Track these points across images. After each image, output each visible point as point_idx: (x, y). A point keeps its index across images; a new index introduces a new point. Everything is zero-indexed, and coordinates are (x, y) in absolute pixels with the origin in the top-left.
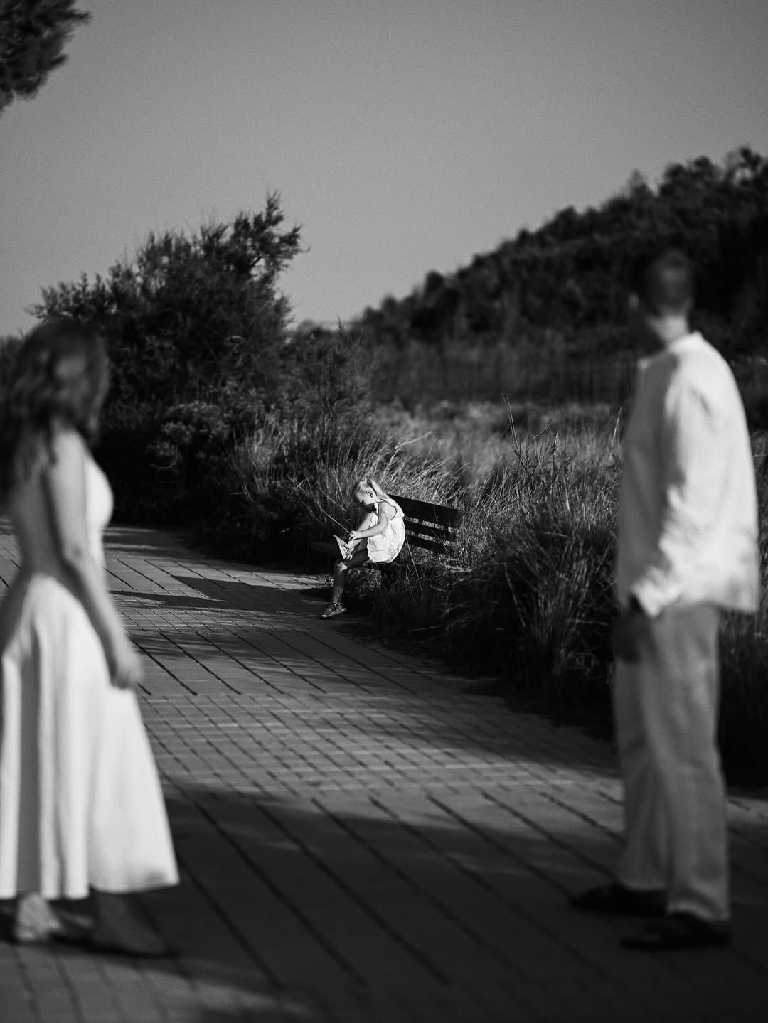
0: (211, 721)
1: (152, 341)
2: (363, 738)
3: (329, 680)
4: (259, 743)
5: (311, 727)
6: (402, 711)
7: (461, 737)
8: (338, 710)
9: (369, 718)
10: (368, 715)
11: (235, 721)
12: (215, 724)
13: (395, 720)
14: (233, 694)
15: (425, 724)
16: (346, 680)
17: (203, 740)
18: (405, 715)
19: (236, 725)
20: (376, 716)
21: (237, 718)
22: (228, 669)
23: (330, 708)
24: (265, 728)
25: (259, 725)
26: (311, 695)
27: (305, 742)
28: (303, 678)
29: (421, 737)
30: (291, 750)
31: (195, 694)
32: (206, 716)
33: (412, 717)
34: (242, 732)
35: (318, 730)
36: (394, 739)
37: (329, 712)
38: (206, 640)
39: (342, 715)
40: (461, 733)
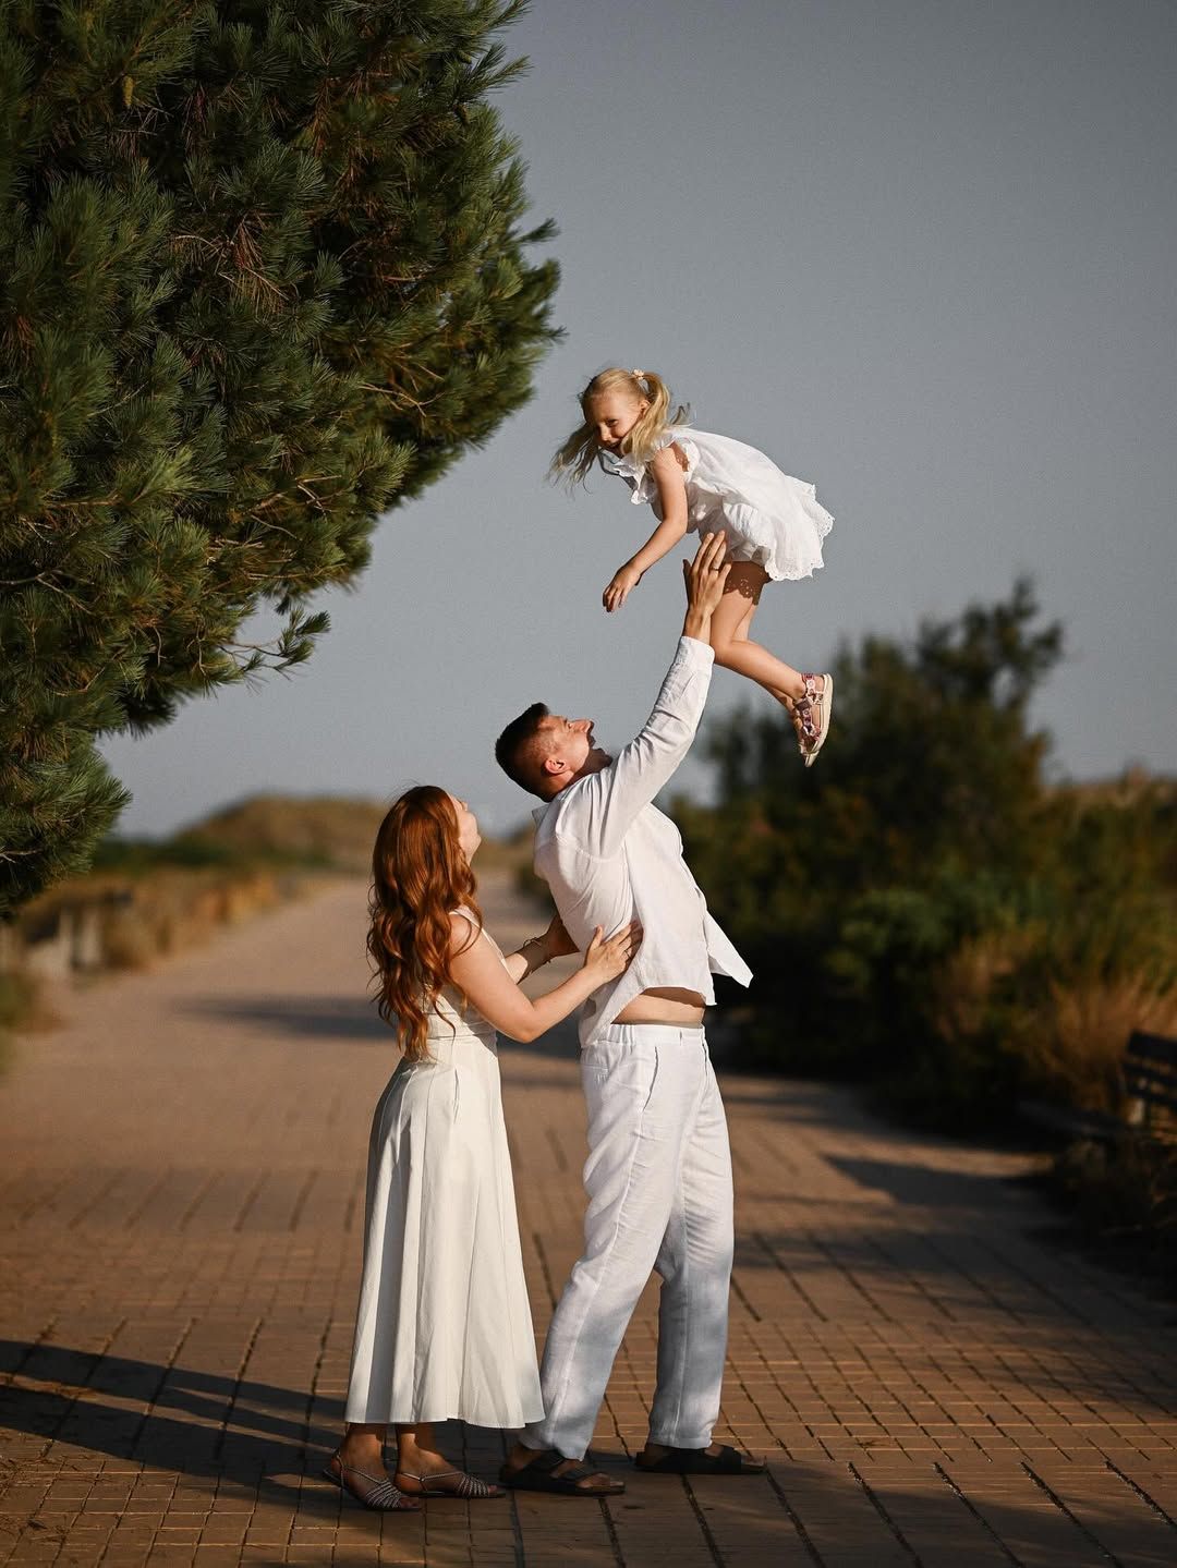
0: (761, 1357)
1: (835, 798)
2: (973, 1386)
3: (971, 1303)
4: (815, 1388)
5: (904, 1368)
6: (1054, 1349)
7: (1124, 1386)
8: (959, 1345)
9: (998, 1358)
10: (998, 1353)
11: (796, 1358)
12: (765, 1361)
13: (1035, 1360)
14: (816, 1320)
15: (1079, 1368)
16: (998, 1305)
17: (738, 1382)
18: (1055, 1353)
19: (795, 1363)
20: (1012, 1355)
21: (799, 1355)
22: (827, 1288)
23: (949, 1342)
24: (837, 1368)
25: (830, 1363)
26: (930, 1324)
27: (884, 1388)
28: (934, 1301)
29: (1062, 1385)
30: (858, 1398)
31: (758, 1319)
32: (758, 1349)
33: (1065, 1357)
34: (801, 1372)
35: (914, 1372)
36: (1021, 1386)
37: (942, 1349)
38: (820, 1246)
39: (960, 1352)
40: (1125, 1381)
